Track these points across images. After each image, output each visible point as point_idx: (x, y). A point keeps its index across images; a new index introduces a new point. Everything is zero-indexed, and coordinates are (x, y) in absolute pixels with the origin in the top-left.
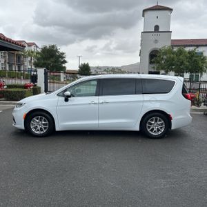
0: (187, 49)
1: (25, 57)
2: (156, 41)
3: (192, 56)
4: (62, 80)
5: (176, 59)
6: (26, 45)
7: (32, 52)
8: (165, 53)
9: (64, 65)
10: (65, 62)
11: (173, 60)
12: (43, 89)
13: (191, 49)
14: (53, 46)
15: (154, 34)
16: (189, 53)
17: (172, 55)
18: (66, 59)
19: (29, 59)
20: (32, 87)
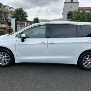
0: (87, 11)
1: (8, 13)
2: (71, 7)
3: (89, 15)
4: (26, 25)
5: (81, 16)
6: (9, 8)
7: (11, 11)
8: (76, 13)
9: (26, 18)
10: (27, 16)
11: (80, 17)
12: (14, 30)
13: (89, 11)
14: (21, 8)
15: (70, 3)
16: (88, 13)
17: (79, 14)
18: (27, 15)
19: (10, 15)
20: (8, 29)
